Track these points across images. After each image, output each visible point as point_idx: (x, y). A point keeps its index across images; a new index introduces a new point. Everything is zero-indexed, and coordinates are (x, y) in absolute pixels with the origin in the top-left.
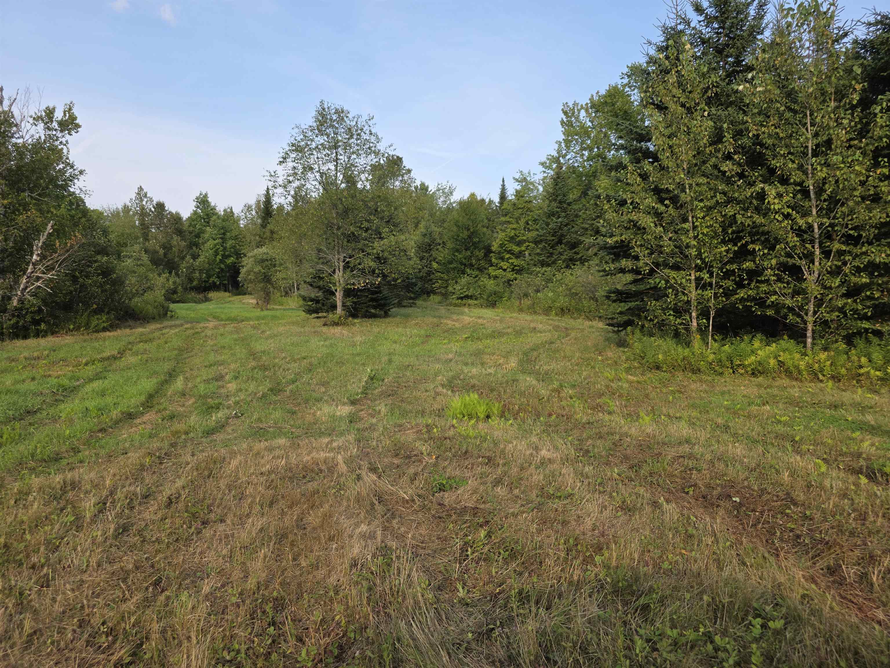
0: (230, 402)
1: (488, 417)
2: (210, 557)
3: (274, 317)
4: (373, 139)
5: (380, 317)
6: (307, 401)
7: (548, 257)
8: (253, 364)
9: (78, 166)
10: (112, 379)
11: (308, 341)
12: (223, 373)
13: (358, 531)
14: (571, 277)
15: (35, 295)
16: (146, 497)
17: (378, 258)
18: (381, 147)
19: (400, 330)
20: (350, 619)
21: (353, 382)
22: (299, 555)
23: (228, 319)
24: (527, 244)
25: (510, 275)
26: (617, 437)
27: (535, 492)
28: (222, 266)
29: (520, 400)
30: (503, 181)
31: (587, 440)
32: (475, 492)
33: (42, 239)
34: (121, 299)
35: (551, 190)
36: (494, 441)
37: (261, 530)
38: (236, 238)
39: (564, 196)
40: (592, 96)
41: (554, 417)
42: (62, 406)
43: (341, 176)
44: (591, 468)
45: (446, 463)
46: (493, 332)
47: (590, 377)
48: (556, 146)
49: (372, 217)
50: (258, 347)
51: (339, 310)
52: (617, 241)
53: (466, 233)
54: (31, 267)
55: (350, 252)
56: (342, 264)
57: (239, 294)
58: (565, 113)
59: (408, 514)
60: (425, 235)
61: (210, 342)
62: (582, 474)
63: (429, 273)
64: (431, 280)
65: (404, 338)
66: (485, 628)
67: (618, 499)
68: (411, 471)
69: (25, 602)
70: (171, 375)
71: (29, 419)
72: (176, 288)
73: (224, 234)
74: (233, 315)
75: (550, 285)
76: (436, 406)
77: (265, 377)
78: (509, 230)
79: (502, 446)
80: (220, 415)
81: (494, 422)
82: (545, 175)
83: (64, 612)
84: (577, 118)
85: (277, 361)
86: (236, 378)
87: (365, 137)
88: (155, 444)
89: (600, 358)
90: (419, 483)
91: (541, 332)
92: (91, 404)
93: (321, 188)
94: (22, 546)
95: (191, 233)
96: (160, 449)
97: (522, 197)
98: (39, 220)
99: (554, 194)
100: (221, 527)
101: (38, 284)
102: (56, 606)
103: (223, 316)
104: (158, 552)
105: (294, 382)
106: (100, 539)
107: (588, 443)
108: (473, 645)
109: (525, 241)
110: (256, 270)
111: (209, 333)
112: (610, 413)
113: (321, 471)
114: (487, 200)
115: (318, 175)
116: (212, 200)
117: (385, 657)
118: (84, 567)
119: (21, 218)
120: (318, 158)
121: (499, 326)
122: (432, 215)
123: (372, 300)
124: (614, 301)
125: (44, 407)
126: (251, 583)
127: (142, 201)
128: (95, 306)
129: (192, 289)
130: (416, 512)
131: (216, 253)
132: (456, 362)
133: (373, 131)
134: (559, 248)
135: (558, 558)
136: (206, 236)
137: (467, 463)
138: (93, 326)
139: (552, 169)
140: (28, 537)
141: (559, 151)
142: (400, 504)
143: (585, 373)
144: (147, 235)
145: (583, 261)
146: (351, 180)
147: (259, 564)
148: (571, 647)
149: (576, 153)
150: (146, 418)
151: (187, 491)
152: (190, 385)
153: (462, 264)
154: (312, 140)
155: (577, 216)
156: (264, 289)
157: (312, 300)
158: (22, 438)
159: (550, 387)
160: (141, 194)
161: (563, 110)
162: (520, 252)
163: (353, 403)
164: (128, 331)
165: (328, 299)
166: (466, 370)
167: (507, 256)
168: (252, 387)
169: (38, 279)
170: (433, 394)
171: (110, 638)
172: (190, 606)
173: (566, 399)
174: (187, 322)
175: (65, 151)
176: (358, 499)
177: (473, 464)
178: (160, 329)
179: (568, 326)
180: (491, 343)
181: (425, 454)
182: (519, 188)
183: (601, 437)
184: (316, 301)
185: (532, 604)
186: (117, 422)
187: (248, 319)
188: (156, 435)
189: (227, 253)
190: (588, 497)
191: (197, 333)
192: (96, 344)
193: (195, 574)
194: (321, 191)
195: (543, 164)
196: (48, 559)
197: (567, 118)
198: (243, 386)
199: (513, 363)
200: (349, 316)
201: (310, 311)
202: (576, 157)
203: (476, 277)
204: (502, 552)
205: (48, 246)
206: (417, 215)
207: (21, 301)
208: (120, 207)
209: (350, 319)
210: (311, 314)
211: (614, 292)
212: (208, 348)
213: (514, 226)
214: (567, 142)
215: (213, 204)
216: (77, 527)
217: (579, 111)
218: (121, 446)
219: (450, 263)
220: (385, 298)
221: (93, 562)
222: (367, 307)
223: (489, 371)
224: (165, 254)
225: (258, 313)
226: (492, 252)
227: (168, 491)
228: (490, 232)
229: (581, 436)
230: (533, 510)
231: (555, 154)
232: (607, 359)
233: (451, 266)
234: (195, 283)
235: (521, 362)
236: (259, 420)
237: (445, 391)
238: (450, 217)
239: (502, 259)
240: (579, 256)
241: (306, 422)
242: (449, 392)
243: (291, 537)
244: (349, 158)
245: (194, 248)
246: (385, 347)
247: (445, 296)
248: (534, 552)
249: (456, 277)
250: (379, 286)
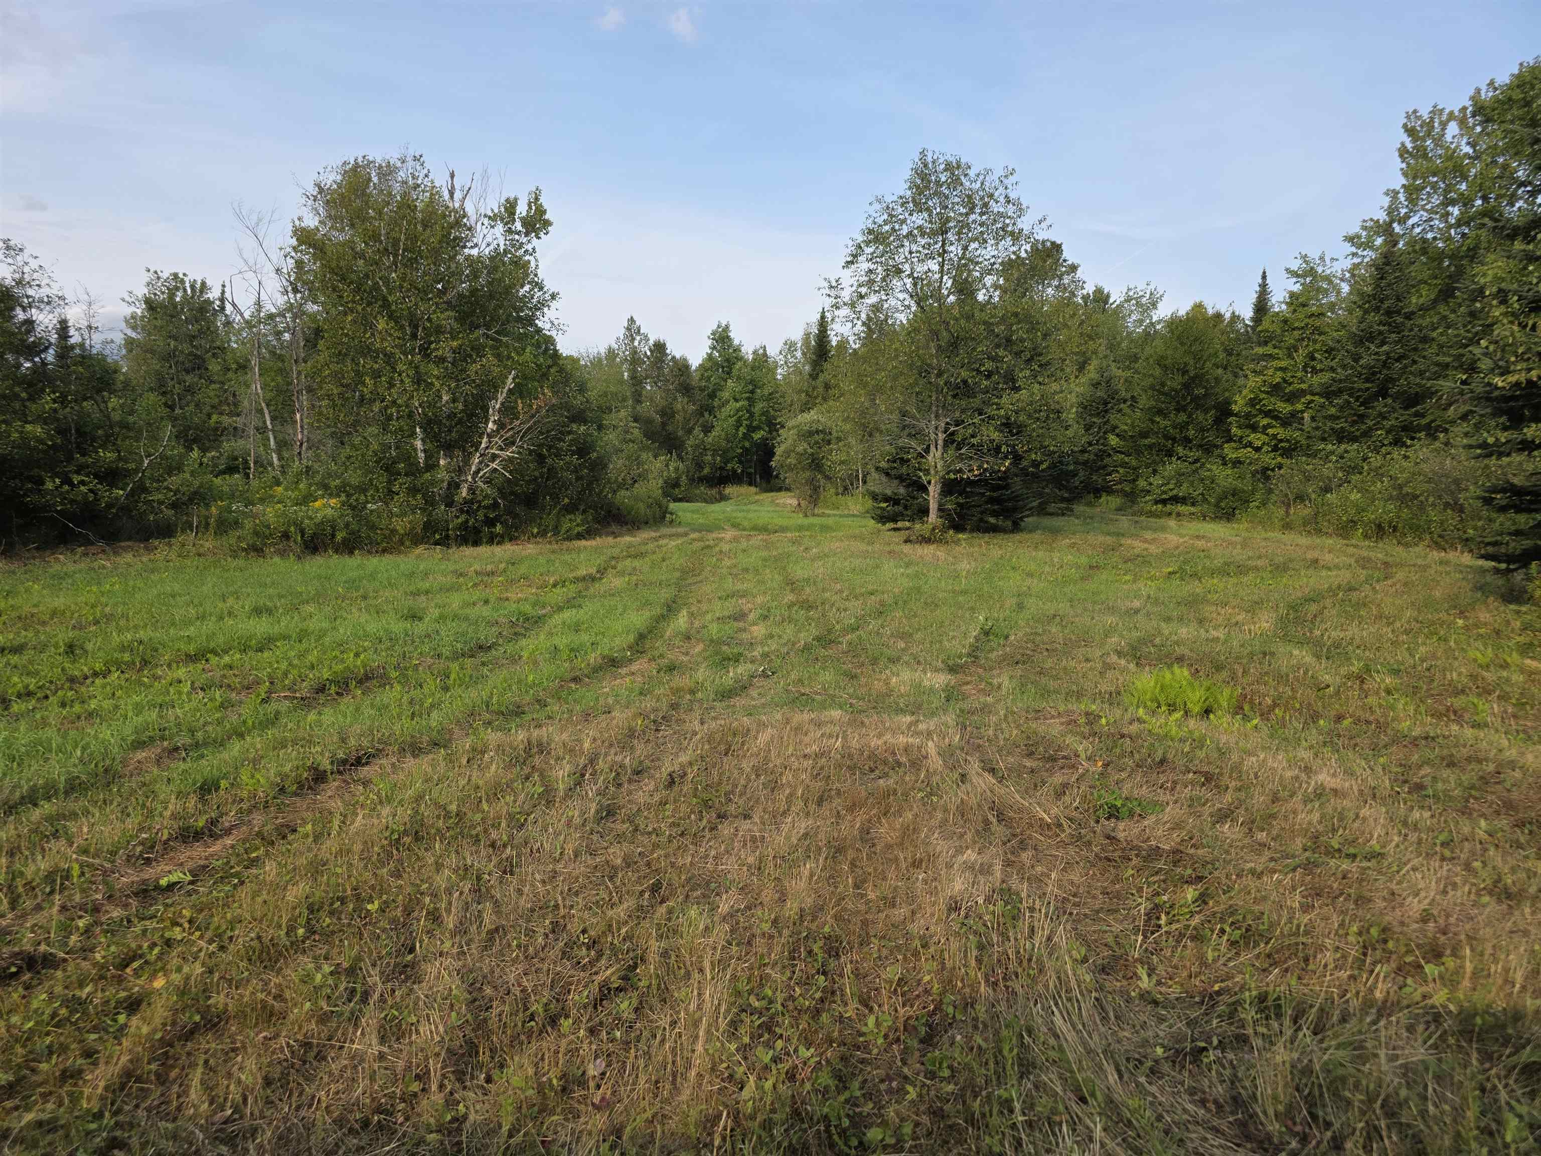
0: (755, 653)
1: (1207, 711)
2: (730, 865)
3: (825, 528)
4: (1010, 210)
5: (1003, 530)
6: (874, 661)
7: (1354, 423)
8: (791, 597)
9: (550, 286)
10: (589, 607)
11: (877, 567)
12: (746, 608)
13: (961, 859)
14: (1405, 464)
15: (489, 481)
16: (638, 773)
17: (1007, 425)
18: (1025, 224)
19: (1041, 554)
20: (948, 984)
21: (954, 637)
22: (864, 881)
23: (755, 528)
24: (1309, 397)
25: (1268, 459)
26: (1491, 767)
27: (1299, 842)
28: (747, 444)
29: (1276, 689)
30: (1264, 277)
31: (1420, 767)
32: (1178, 826)
33: (501, 398)
34: (601, 491)
35: (1368, 290)
36: (1219, 749)
37: (806, 835)
38: (770, 397)
39: (1399, 300)
40: (1478, 91)
41: (1346, 722)
42: (523, 642)
43: (950, 283)
44: (1427, 814)
45: (1124, 775)
46: (1227, 564)
47: (1434, 656)
48: (1386, 201)
49: (1001, 352)
50: (799, 572)
51: (933, 517)
52: (1517, 384)
53: (1179, 379)
54: (485, 440)
55: (957, 414)
56: (941, 436)
57: (771, 490)
58: (1410, 132)
59: (1050, 846)
60: (1096, 385)
61: (727, 562)
62: (1405, 823)
63: (1101, 455)
64: (1105, 467)
65: (1047, 569)
66: (1188, 1046)
67: (1484, 874)
68: (1058, 779)
69: (483, 890)
70: (671, 609)
71: (483, 657)
72: (678, 478)
73: (752, 392)
74: (761, 522)
75: (1355, 478)
76: (1104, 687)
77: (808, 619)
78: (1271, 372)
79: (1235, 757)
80: (739, 670)
81: (1222, 720)
82: (1357, 260)
83: (532, 910)
84: (1439, 141)
85: (827, 595)
86: (765, 618)
87: (995, 208)
88: (649, 703)
89: (1460, 622)
90: (1074, 799)
91: (1329, 569)
92: (562, 641)
93: (913, 304)
94: (478, 817)
95: (702, 390)
96: (655, 710)
97: (1304, 305)
98: (498, 370)
99: (1374, 296)
100: (746, 825)
101: (494, 465)
102: (522, 902)
103: (746, 524)
104: (656, 846)
105: (854, 629)
106: (577, 821)
107: (1422, 772)
108: (1166, 1067)
109: (1303, 393)
110: (800, 449)
111: (726, 547)
112: (1476, 725)
113: (899, 764)
114: (1228, 316)
115: (909, 281)
116: (736, 336)
117: (1006, 1052)
118: (557, 855)
119: (474, 367)
120: (911, 253)
121: (1239, 554)
122: (1111, 347)
123: (991, 500)
124: (1503, 509)
125: (501, 641)
126: (791, 908)
127: (633, 339)
128: (566, 500)
129: (701, 480)
130: (1064, 844)
131: (739, 423)
132: (1148, 614)
133: (1013, 196)
134: (1380, 405)
135: (1344, 957)
136: (726, 395)
137: (1162, 778)
138: (563, 530)
139: (1372, 248)
140: (485, 806)
141: (1390, 211)
142: (1036, 828)
143: (1422, 649)
144: (640, 395)
145: (1432, 432)
146: (965, 289)
147: (803, 884)
148: (1361, 1101)
149: (1430, 211)
150: (634, 667)
151: (695, 768)
152: (697, 624)
153: (1166, 437)
154: (904, 221)
155: (1425, 340)
156: (811, 482)
157: (886, 499)
158: (476, 680)
159: (1343, 671)
160: (632, 329)
161: (1405, 126)
162: (1293, 414)
163: (952, 669)
164: (610, 539)
165: (914, 498)
166: (1166, 629)
167: (1265, 421)
168: (789, 631)
169: (494, 457)
170: (1099, 666)
171: (593, 953)
172: (701, 927)
173: (1377, 693)
174: (694, 530)
175: (533, 264)
176: (962, 811)
177: (1175, 783)
178: (656, 539)
179: (1390, 559)
180: (1221, 585)
181: (1083, 756)
182: (1297, 288)
183: (1451, 764)
184: (893, 500)
185: (1287, 1022)
186: (596, 669)
187: (784, 529)
188: (650, 692)
189: (755, 424)
190: (1415, 862)
191: (708, 547)
192: (567, 557)
193: (708, 883)
194: (914, 309)
195: (1350, 239)
196: (511, 837)
197: (1414, 141)
198: (776, 631)
199: (1265, 622)
200: (949, 528)
201: (883, 518)
202: (1431, 219)
203: (1196, 461)
204: (1228, 929)
205: (508, 410)
206: (1083, 348)
207: (472, 490)
208: (603, 351)
209: (951, 532)
210: (884, 524)
211: (1503, 490)
212: (724, 571)
213: (1283, 364)
214: (1412, 192)
215: (736, 342)
216: (548, 802)
217: (1444, 125)
218: (602, 701)
219: (1144, 435)
220: (1016, 498)
221: (569, 851)
222: (982, 513)
223: (1214, 633)
224: (664, 424)
225: (800, 519)
226: (1231, 414)
227: (667, 767)
228: (1229, 376)
229: (1407, 758)
230: (1294, 870)
231: (1382, 216)
232: (1476, 626)
233: (1147, 441)
234: (706, 471)
235: (1283, 621)
236: (800, 681)
237: (1123, 662)
238: (1148, 350)
239: (1254, 428)
240: (1424, 422)
241: (873, 692)
242: (1132, 666)
243: (851, 854)
244: (965, 248)
245: (706, 414)
246: (1013, 582)
247: (1132, 497)
248: (1293, 940)
249: (1154, 462)
250: (1006, 476)
